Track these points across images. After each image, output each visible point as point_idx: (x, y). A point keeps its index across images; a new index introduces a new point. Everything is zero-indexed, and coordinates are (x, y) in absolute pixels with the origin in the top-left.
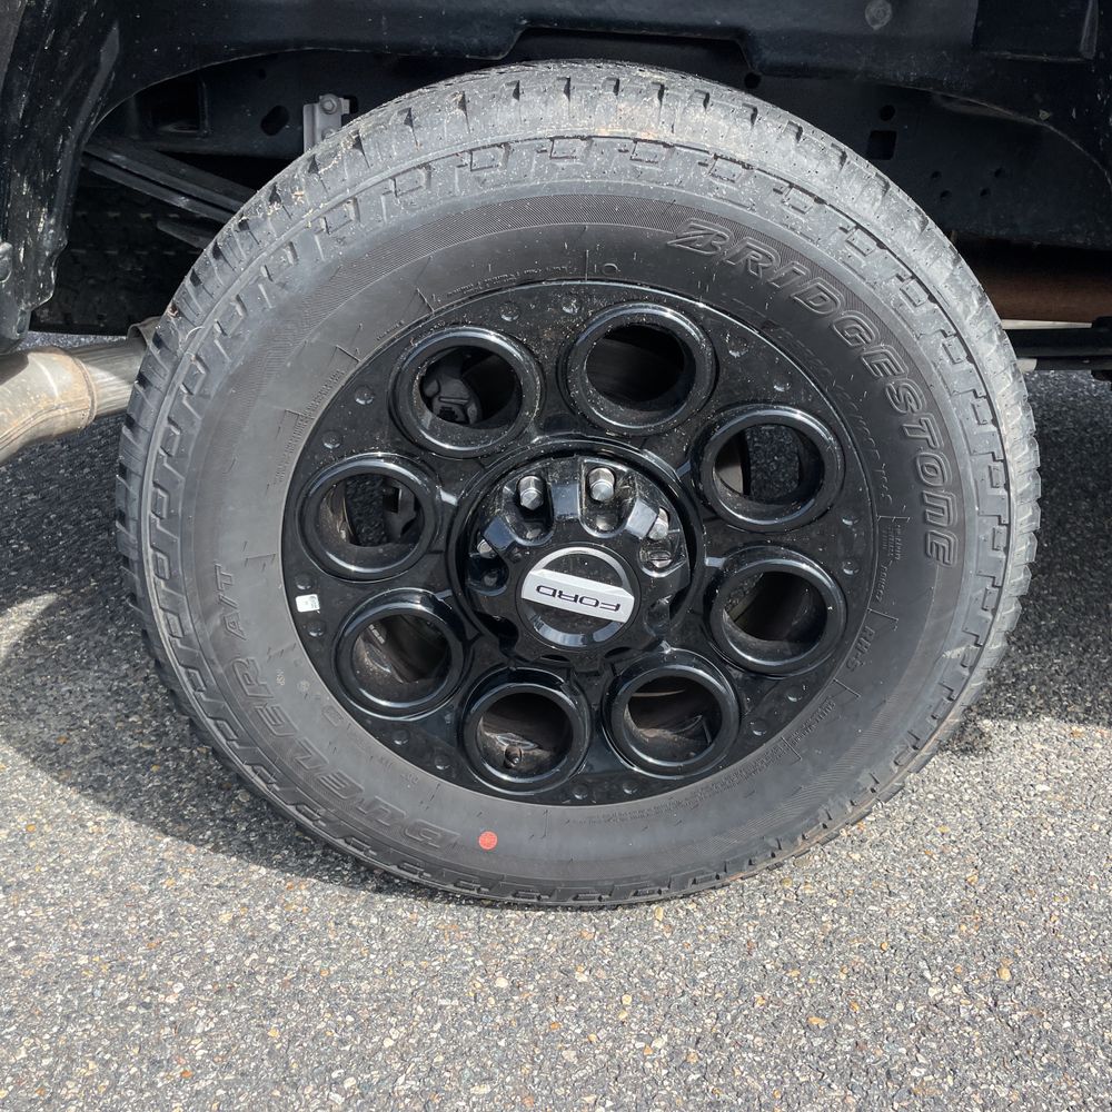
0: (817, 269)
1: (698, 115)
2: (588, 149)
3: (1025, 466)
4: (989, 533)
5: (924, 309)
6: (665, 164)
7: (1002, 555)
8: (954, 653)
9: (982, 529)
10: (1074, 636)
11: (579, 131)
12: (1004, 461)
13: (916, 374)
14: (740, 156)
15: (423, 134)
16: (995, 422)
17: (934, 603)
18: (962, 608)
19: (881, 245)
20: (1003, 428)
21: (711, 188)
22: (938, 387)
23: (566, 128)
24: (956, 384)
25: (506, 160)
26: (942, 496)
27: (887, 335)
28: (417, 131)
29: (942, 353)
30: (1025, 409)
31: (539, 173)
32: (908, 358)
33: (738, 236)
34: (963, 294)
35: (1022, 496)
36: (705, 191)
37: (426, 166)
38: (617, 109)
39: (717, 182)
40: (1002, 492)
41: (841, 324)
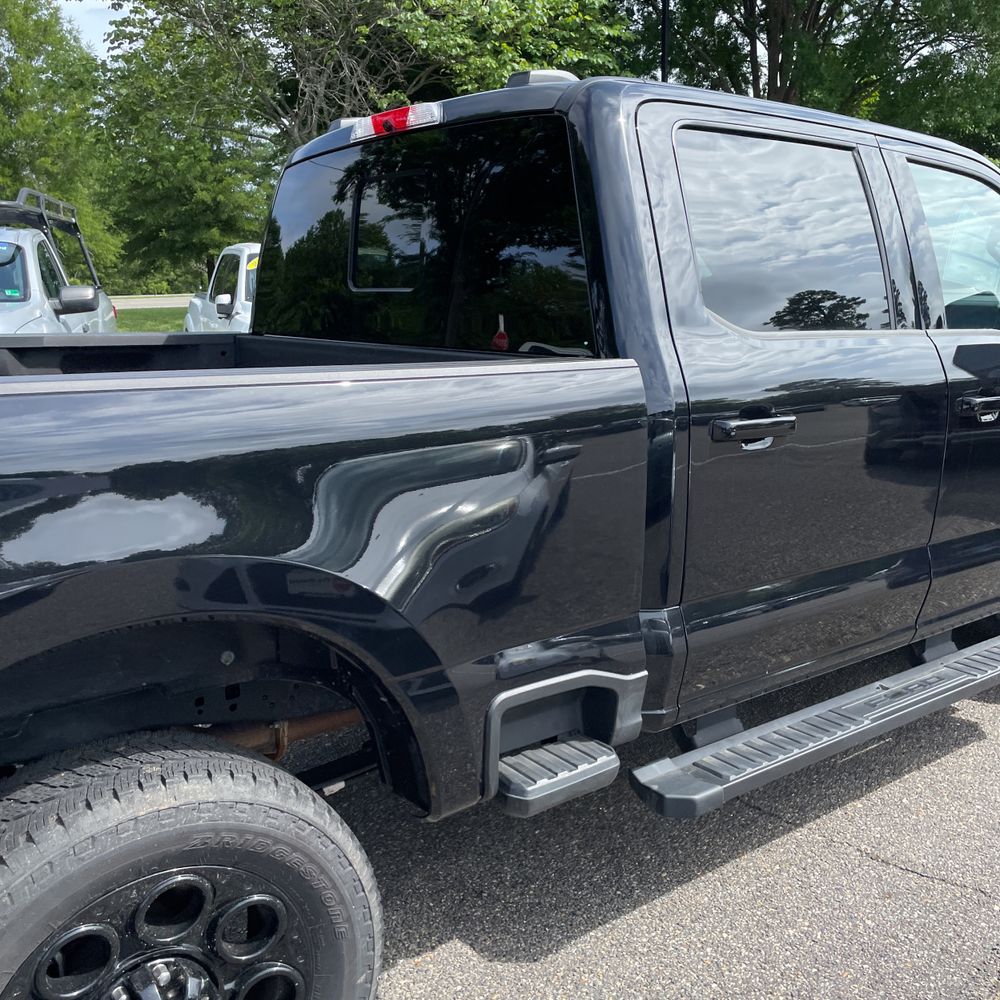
0: (257, 834)
1: (185, 786)
2: (136, 823)
3: (368, 876)
4: (361, 915)
5: (308, 831)
6: (176, 817)
7: (370, 922)
8: (361, 980)
9: (358, 914)
10: (397, 895)
11: (129, 817)
12: (359, 880)
13: (312, 861)
14: (210, 800)
15: (43, 846)
16: (351, 865)
17: (346, 959)
18: (359, 955)
19: (282, 812)
20: (355, 867)
21: (200, 818)
22: (323, 862)
23: (122, 817)
24: (330, 857)
25: (93, 844)
26: (337, 910)
27: (295, 849)
28: (39, 846)
29: (321, 846)
30: (360, 851)
31: (113, 844)
32: (306, 855)
33: (217, 834)
34: (321, 816)
35: (370, 891)
36: (198, 821)
37: (50, 863)
38: (145, 799)
39: (203, 815)
40: (362, 894)
41: (273, 853)
